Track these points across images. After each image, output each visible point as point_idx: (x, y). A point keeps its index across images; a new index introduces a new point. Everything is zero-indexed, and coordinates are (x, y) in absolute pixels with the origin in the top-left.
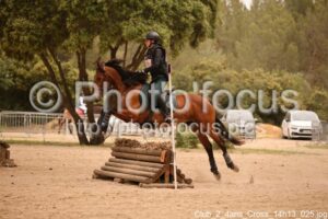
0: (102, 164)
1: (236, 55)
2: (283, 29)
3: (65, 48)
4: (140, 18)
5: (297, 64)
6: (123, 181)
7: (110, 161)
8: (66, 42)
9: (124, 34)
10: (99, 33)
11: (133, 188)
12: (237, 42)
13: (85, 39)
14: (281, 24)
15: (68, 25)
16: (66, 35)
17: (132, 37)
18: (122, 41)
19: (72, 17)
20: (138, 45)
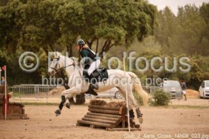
0: (83, 116)
2: (198, 28)
3: (59, 43)
4: (106, 24)
6: (96, 127)
7: (88, 114)
8: (59, 40)
9: (96, 34)
10: (80, 33)
11: (102, 131)
12: (169, 38)
13: (71, 37)
14: (197, 25)
15: (61, 29)
16: (59, 35)
17: (101, 35)
18: (95, 38)
19: (63, 24)
20: (105, 41)
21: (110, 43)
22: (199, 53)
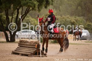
0: (15, 49)
1: (60, 11)
5: (81, 14)
6: (22, 55)
7: (18, 48)
8: (1, 7)
9: (22, 4)
10: (13, 3)
11: (26, 57)
12: (60, 6)
13: (8, 5)
16: (1, 4)
17: (25, 5)
18: (21, 6)
20: (27, 7)
21: (29, 9)
22: (76, 15)
